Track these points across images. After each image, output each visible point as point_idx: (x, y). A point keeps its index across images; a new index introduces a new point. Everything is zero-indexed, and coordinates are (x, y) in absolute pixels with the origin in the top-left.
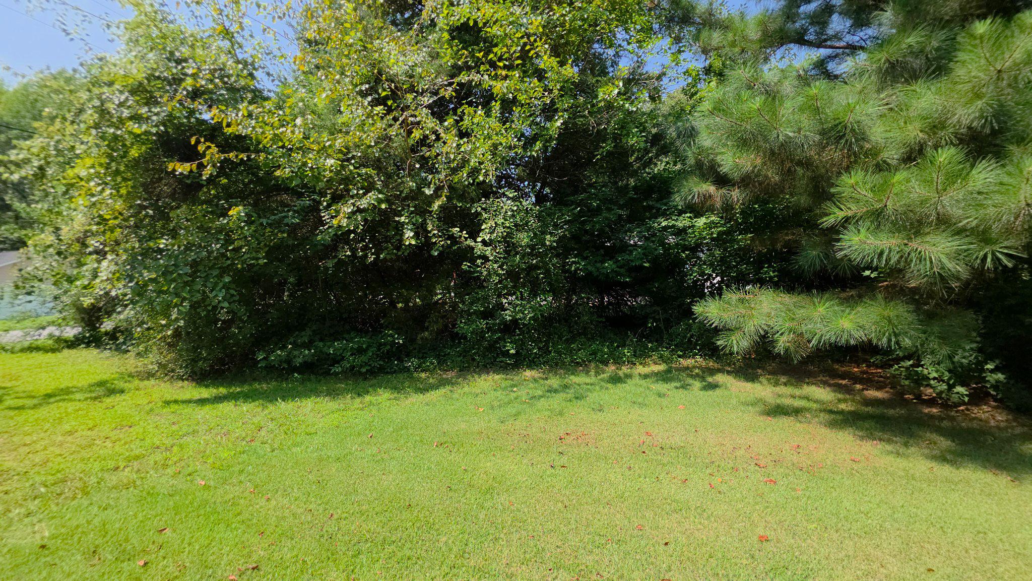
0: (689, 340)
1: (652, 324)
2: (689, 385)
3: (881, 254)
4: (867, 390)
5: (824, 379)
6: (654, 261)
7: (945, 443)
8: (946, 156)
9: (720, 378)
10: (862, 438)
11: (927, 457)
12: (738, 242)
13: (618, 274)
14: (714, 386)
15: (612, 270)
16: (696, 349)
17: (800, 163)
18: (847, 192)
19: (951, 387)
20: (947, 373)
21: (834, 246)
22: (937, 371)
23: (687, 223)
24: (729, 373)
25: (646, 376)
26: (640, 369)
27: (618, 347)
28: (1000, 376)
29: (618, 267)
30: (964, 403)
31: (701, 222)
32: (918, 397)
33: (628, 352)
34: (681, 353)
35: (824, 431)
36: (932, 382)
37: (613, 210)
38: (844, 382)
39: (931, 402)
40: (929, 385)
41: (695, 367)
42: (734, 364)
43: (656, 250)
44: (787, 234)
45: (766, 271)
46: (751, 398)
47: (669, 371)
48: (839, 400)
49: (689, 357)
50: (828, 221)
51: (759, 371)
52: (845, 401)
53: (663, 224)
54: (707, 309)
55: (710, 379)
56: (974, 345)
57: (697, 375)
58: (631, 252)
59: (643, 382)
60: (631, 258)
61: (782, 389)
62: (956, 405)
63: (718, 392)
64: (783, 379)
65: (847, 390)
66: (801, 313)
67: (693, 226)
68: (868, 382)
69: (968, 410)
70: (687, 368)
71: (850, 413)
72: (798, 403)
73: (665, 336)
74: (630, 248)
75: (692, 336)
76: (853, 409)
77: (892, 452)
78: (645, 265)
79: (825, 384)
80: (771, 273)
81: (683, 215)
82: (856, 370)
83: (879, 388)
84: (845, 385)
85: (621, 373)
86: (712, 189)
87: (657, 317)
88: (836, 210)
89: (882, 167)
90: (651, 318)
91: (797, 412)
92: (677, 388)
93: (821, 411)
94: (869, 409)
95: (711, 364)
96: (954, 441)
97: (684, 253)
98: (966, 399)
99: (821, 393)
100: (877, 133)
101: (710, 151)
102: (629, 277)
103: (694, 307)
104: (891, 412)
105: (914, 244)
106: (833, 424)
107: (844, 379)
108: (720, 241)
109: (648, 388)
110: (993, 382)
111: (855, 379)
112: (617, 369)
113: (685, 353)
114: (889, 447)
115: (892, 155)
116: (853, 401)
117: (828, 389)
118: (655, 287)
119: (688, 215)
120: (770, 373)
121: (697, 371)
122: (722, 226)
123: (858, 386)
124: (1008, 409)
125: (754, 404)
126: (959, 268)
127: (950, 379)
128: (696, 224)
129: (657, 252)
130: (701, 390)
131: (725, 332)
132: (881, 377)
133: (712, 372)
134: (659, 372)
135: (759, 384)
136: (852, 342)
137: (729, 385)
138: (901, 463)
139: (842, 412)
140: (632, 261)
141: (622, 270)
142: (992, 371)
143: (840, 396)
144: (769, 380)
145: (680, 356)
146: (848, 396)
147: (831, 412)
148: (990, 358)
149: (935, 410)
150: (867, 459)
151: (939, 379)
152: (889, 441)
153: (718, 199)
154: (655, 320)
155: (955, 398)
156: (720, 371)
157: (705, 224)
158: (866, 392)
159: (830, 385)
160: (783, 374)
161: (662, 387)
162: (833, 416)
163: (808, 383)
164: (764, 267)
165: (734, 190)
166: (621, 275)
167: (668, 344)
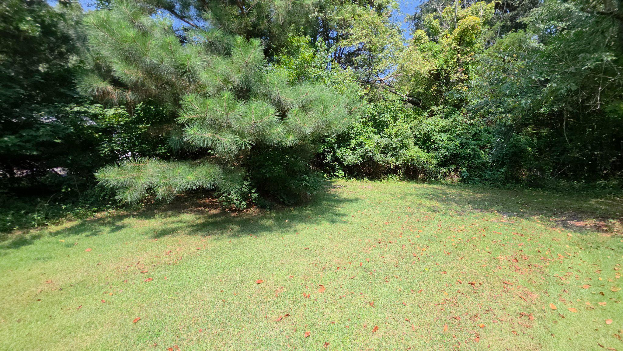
0: (103, 198)
1: (67, 189)
2: (100, 231)
3: (204, 141)
4: (211, 210)
5: (192, 209)
6: (67, 138)
7: (236, 228)
8: (227, 94)
9: (126, 221)
10: (204, 236)
11: (229, 237)
12: (140, 130)
13: (22, 148)
14: (119, 228)
15: (14, 145)
16: (109, 204)
17: (167, 83)
18: (187, 105)
19: (241, 202)
20: (239, 197)
21: (182, 134)
22: (236, 196)
23: (98, 111)
24: (134, 216)
25: (57, 233)
26: (53, 228)
27: (26, 213)
28: (256, 195)
29: (22, 142)
30: (245, 209)
31: (111, 112)
32: (230, 209)
33: (38, 216)
34: (96, 209)
35: (187, 238)
36: (235, 201)
37: (14, 88)
38: (201, 209)
39: (234, 211)
40: (233, 203)
41: (107, 217)
42: (139, 210)
43: (68, 129)
44: (168, 127)
45: (160, 149)
46: (146, 229)
47: (82, 225)
48: (197, 219)
49: (103, 211)
50: (181, 120)
51: (156, 211)
52: (200, 218)
53: (76, 109)
54: (106, 175)
55: (119, 224)
56: (248, 183)
57: (109, 223)
58: (38, 129)
59: (53, 239)
60: (38, 134)
61: (168, 220)
62: (243, 210)
63: (123, 231)
64: (170, 213)
65: (202, 212)
66: (169, 173)
67: (104, 115)
68: (211, 206)
69: (246, 211)
70: (101, 219)
71: (201, 224)
72: (174, 226)
73: (81, 198)
74: (37, 125)
75: (105, 195)
76: (203, 222)
77: (216, 239)
78: (56, 141)
79: (192, 211)
80: (163, 150)
81: (95, 105)
82: (207, 201)
83: (215, 209)
84: (202, 210)
85: (28, 236)
86: (110, 88)
87: (72, 183)
88: (184, 114)
89: (206, 95)
90: (65, 185)
91: (173, 231)
92: (87, 236)
93: (187, 227)
94: (210, 220)
95: (122, 212)
96: (240, 226)
97: (97, 133)
98: (246, 206)
99: (188, 217)
100: (204, 77)
101: (106, 59)
102: (37, 150)
103: (96, 174)
104: (219, 219)
105: (217, 137)
106: (192, 233)
107: (201, 207)
108: (127, 127)
109: (57, 243)
110: (254, 197)
111: (206, 206)
112: (24, 233)
113: (100, 208)
114: (215, 237)
115: (210, 90)
116: (203, 217)
117: (193, 214)
118: (69, 159)
119: (99, 105)
120: (163, 211)
121: (109, 219)
122: (127, 117)
123: (207, 209)
124: (259, 207)
125: (146, 233)
126: (233, 148)
127: (240, 199)
128: (107, 113)
129: (68, 131)
130: (110, 232)
131: (122, 190)
132: (217, 202)
133: (121, 218)
134: (72, 227)
135: (154, 219)
136: (194, 188)
137: (132, 225)
138: (219, 243)
139: (197, 225)
140: (40, 136)
141: (28, 145)
142: (254, 193)
143: (198, 216)
144: (161, 216)
145: (95, 211)
146: (201, 216)
147: (192, 226)
148: (253, 188)
149: (235, 214)
150: (205, 246)
151: (237, 200)
152: (216, 234)
153: (116, 96)
154: (69, 186)
155: (242, 207)
156: (127, 216)
157: (114, 114)
158: (210, 212)
159: (193, 211)
160: (170, 210)
161: (72, 239)
162: (192, 228)
163: (182, 213)
164: (158, 147)
165: (128, 92)
166: (27, 149)
167: (84, 203)
